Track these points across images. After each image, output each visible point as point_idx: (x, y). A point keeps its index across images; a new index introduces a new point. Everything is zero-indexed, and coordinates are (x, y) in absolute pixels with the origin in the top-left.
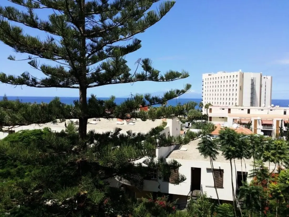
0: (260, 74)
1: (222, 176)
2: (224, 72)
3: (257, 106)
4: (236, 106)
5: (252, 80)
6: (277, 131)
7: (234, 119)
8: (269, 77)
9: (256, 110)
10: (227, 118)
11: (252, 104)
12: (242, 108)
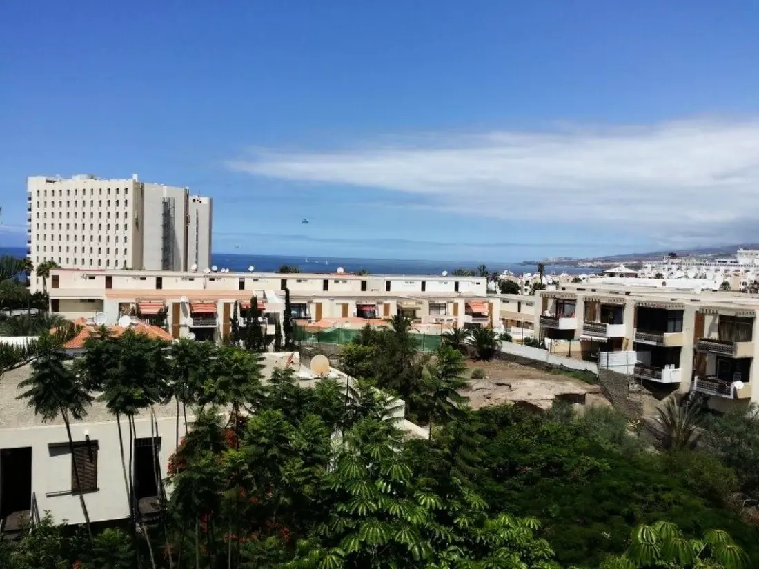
0: (183, 190)
1: (93, 458)
2: (92, 178)
3: (179, 270)
4: (127, 269)
5: (166, 204)
6: (226, 328)
7: (120, 305)
8: (205, 200)
9: (176, 281)
10: (102, 302)
11: (167, 264)
12: (142, 274)
